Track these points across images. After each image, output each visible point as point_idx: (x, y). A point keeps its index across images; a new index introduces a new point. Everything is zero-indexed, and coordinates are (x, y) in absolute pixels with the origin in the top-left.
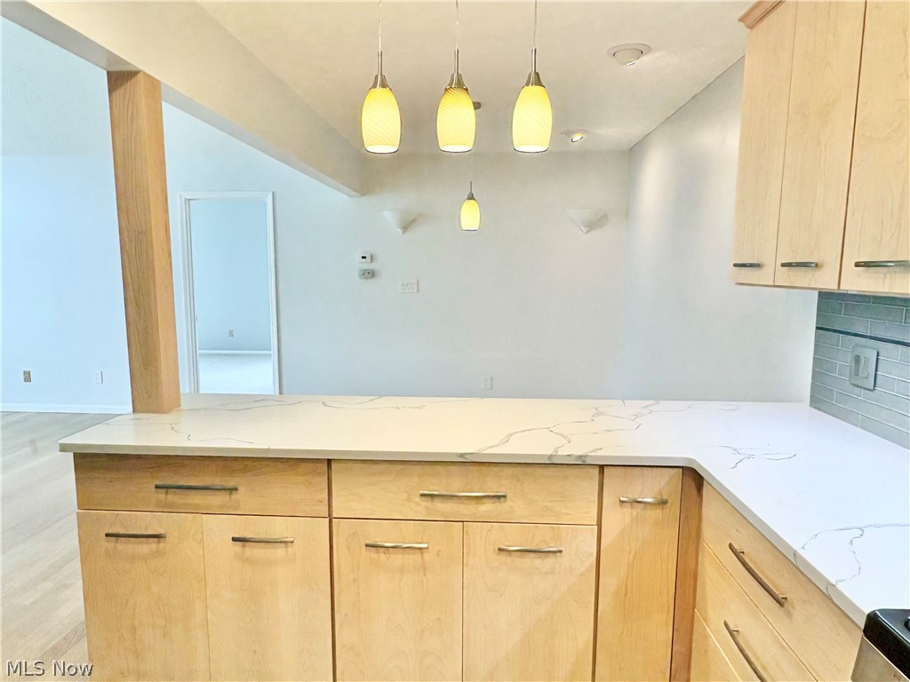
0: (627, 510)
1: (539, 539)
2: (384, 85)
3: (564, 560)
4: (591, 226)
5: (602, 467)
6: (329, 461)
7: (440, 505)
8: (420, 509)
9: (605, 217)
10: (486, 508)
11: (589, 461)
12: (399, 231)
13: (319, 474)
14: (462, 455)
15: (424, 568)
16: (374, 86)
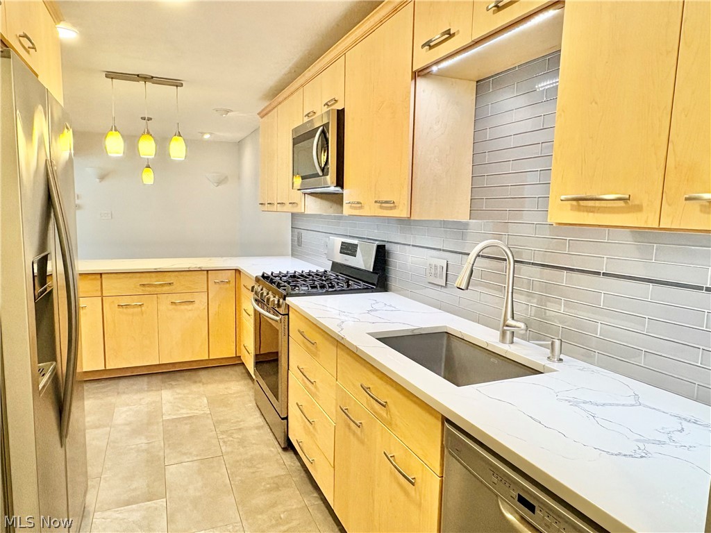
0: (217, 286)
1: (188, 298)
2: (116, 130)
3: (195, 305)
4: (219, 183)
5: (207, 271)
6: (101, 274)
7: (148, 289)
8: (140, 291)
9: (226, 177)
10: (166, 288)
11: (203, 269)
12: (98, 180)
13: (98, 279)
14: (155, 269)
15: (142, 313)
16: (111, 130)
